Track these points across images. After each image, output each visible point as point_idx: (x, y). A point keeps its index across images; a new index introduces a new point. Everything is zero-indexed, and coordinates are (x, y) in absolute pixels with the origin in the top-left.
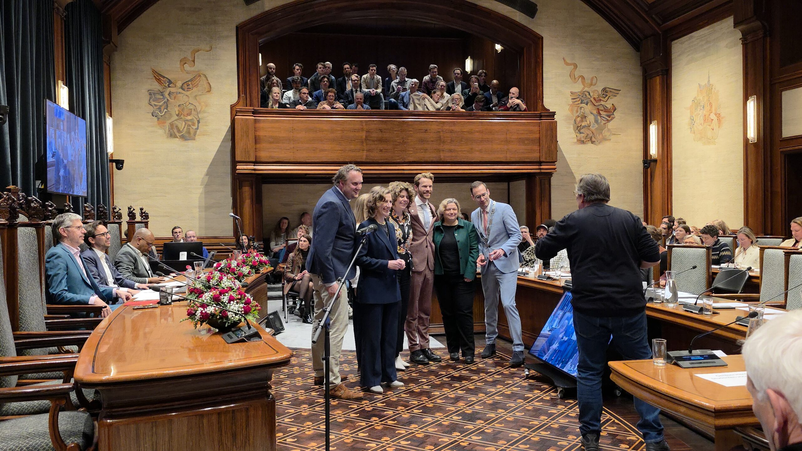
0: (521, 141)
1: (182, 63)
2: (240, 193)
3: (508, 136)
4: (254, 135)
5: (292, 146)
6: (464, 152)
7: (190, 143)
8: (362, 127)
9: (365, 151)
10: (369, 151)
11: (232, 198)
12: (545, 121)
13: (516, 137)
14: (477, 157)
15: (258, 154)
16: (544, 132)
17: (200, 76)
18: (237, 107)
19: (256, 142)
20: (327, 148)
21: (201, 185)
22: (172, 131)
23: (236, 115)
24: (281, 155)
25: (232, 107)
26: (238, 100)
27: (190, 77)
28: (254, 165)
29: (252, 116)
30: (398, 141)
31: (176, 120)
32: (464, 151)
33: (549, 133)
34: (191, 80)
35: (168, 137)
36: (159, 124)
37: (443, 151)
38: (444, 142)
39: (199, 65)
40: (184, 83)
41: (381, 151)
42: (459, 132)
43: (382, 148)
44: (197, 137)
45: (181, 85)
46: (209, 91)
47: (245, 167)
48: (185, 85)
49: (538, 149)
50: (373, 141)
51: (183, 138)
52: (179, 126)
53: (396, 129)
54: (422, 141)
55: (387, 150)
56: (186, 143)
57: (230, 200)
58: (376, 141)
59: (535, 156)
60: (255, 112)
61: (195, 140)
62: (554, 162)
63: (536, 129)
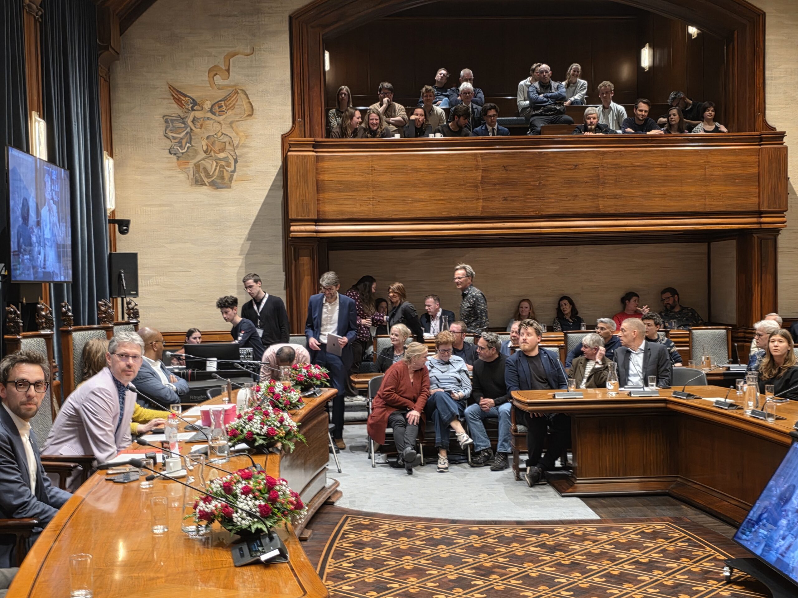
0: (729, 179)
1: (212, 74)
2: (295, 266)
3: (708, 172)
4: (315, 179)
5: (371, 195)
6: (638, 199)
7: (224, 193)
8: (476, 163)
9: (481, 201)
10: (486, 199)
11: (284, 273)
12: (768, 147)
13: (721, 173)
14: (657, 205)
15: (322, 208)
16: (767, 164)
17: (237, 92)
18: (290, 139)
19: (318, 192)
20: (423, 197)
21: (240, 255)
22: (197, 175)
23: (289, 151)
24: (355, 209)
25: (284, 137)
26: (293, 127)
27: (222, 94)
28: (316, 225)
29: (313, 151)
30: (532, 183)
31: (203, 159)
32: (637, 197)
33: (774, 165)
34: (225, 99)
35: (192, 185)
36: (179, 166)
37: (603, 197)
38: (604, 184)
39: (236, 76)
40: (215, 104)
41: (505, 199)
42: (628, 167)
43: (505, 196)
44: (233, 183)
45: (210, 106)
46: (250, 115)
47: (303, 228)
48: (216, 108)
49: (757, 190)
50: (495, 185)
51: (214, 185)
52: (208, 167)
53: (528, 165)
54: (569, 182)
55: (515, 197)
56: (218, 193)
57: (282, 276)
58: (497, 184)
59: (751, 202)
60: (316, 146)
61: (230, 187)
62: (782, 212)
63: (754, 158)
